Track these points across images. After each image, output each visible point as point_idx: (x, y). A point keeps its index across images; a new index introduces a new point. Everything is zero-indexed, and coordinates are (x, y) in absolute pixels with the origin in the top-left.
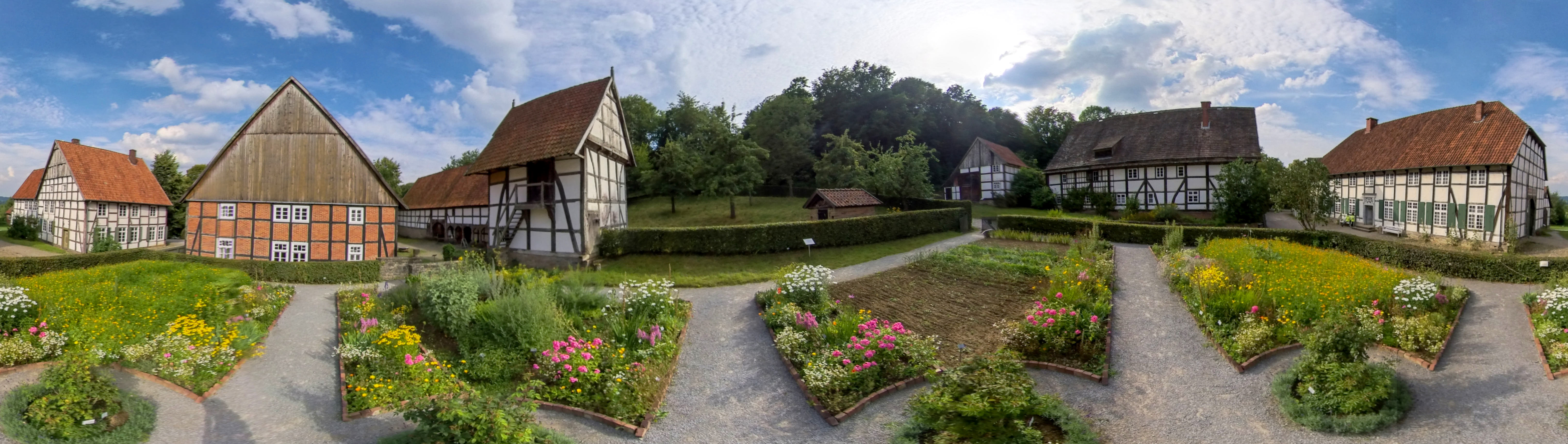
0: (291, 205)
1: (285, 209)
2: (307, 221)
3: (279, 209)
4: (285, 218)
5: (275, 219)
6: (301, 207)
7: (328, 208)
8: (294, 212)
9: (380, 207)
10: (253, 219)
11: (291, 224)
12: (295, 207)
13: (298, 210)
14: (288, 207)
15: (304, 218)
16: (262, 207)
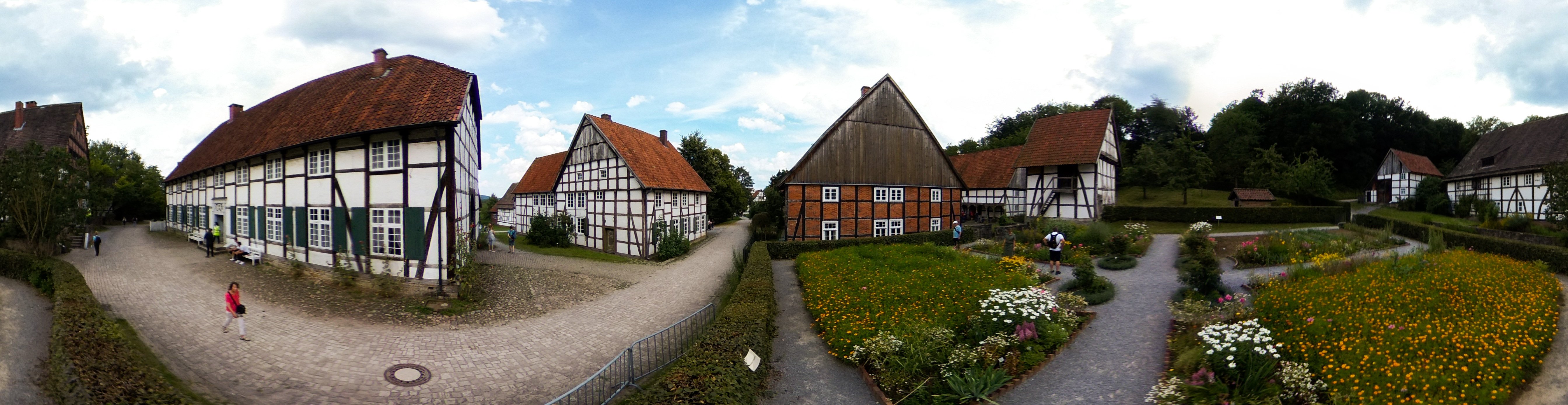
0: (888, 187)
1: (884, 191)
2: (901, 200)
3: (878, 191)
4: (884, 198)
5: (875, 200)
6: (897, 189)
7: (916, 190)
8: (890, 193)
10: (856, 201)
11: (889, 203)
12: (891, 189)
13: (894, 191)
14: (886, 189)
15: (899, 198)
16: (864, 189)
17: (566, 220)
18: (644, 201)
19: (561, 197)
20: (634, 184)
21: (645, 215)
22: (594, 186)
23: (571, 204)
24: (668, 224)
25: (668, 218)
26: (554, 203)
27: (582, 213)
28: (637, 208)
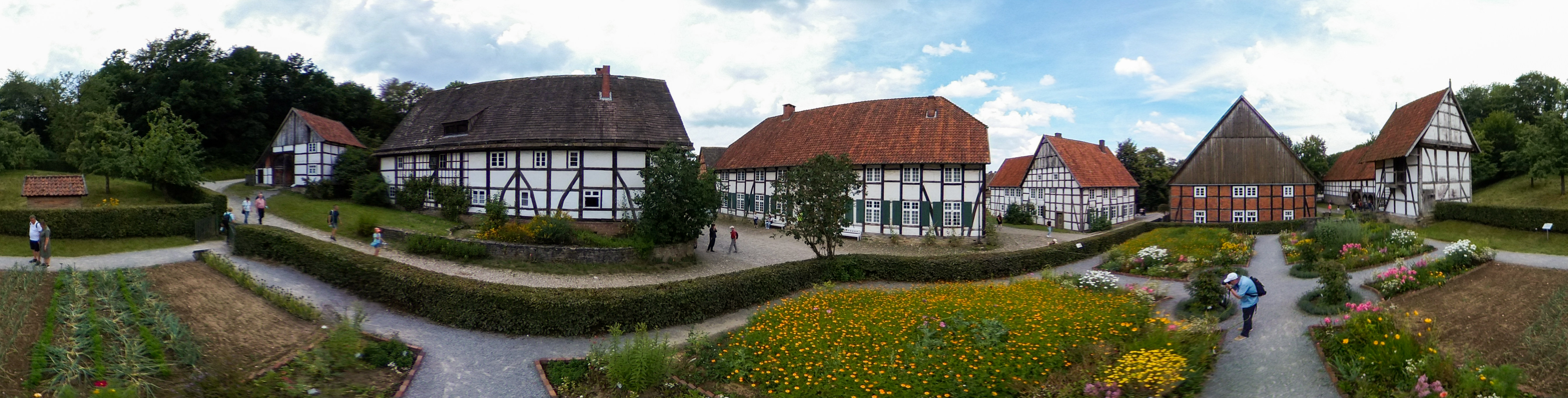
0: (1245, 186)
1: (1241, 189)
2: (1256, 196)
3: (1236, 189)
4: (1241, 194)
5: (1234, 196)
6: (1251, 187)
7: (1270, 187)
8: (1247, 190)
9: (1304, 186)
10: (1219, 197)
11: (1245, 198)
12: (1247, 187)
13: (1249, 189)
14: (1243, 187)
15: (1254, 194)
16: (1225, 188)
17: (1030, 207)
18: (1081, 196)
19: (1026, 190)
20: (1075, 185)
21: (1082, 204)
22: (1050, 185)
23: (1033, 196)
24: (1099, 210)
25: (1099, 207)
26: (1021, 195)
27: (1041, 202)
28: (1077, 200)
